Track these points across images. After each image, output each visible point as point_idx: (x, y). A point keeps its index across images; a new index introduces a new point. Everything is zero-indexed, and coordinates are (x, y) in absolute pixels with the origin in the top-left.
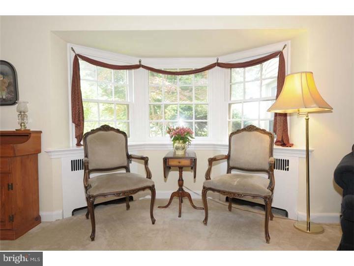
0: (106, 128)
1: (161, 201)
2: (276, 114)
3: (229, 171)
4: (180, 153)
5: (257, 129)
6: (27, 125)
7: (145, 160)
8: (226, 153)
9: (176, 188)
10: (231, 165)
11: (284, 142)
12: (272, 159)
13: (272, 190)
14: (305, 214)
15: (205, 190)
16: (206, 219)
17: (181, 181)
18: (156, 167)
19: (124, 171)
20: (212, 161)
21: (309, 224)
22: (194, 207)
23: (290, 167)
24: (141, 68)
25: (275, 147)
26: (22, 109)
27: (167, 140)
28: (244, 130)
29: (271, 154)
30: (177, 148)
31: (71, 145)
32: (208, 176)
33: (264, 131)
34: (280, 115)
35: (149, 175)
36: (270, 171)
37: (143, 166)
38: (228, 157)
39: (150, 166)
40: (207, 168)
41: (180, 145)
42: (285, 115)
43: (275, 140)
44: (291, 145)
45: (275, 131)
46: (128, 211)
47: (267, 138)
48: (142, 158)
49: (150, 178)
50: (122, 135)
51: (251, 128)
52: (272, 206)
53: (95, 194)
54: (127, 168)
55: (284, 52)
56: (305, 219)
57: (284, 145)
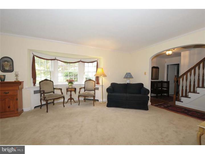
0: (46, 80)
1: (66, 102)
2: (96, 77)
3: (85, 91)
4: (70, 87)
5: (92, 80)
6: (18, 79)
7: (61, 89)
8: (84, 86)
9: (70, 97)
10: (85, 90)
11: (98, 83)
12: (95, 87)
13: (95, 94)
14: (102, 100)
15: (79, 96)
16: (79, 104)
17: (71, 95)
18: (64, 91)
19: (52, 93)
20: (80, 89)
21: (103, 102)
22: (75, 102)
23: (99, 89)
24: (56, 60)
25: (96, 84)
26: (17, 74)
27: (67, 83)
28: (88, 80)
29: (95, 86)
30: (70, 86)
31: (31, 86)
32: (79, 92)
33: (93, 81)
34: (97, 77)
35: (62, 93)
36: (94, 90)
37: (60, 91)
38: (84, 88)
39: (62, 91)
40: (79, 90)
41: (70, 85)
42: (98, 77)
43: (96, 83)
44: (99, 84)
45: (96, 80)
46: (54, 106)
47: (94, 82)
48: (60, 89)
49: (63, 94)
50: (52, 82)
51: (90, 80)
52: (95, 99)
53: (48, 99)
54: (54, 92)
55: (98, 61)
56: (102, 101)
57: (98, 84)
